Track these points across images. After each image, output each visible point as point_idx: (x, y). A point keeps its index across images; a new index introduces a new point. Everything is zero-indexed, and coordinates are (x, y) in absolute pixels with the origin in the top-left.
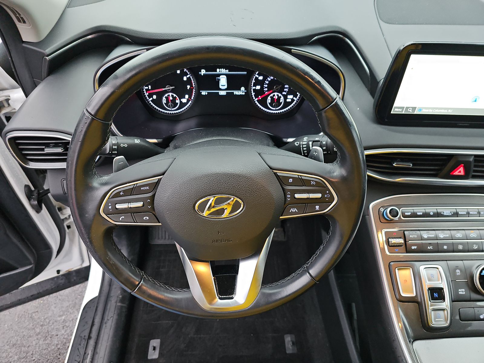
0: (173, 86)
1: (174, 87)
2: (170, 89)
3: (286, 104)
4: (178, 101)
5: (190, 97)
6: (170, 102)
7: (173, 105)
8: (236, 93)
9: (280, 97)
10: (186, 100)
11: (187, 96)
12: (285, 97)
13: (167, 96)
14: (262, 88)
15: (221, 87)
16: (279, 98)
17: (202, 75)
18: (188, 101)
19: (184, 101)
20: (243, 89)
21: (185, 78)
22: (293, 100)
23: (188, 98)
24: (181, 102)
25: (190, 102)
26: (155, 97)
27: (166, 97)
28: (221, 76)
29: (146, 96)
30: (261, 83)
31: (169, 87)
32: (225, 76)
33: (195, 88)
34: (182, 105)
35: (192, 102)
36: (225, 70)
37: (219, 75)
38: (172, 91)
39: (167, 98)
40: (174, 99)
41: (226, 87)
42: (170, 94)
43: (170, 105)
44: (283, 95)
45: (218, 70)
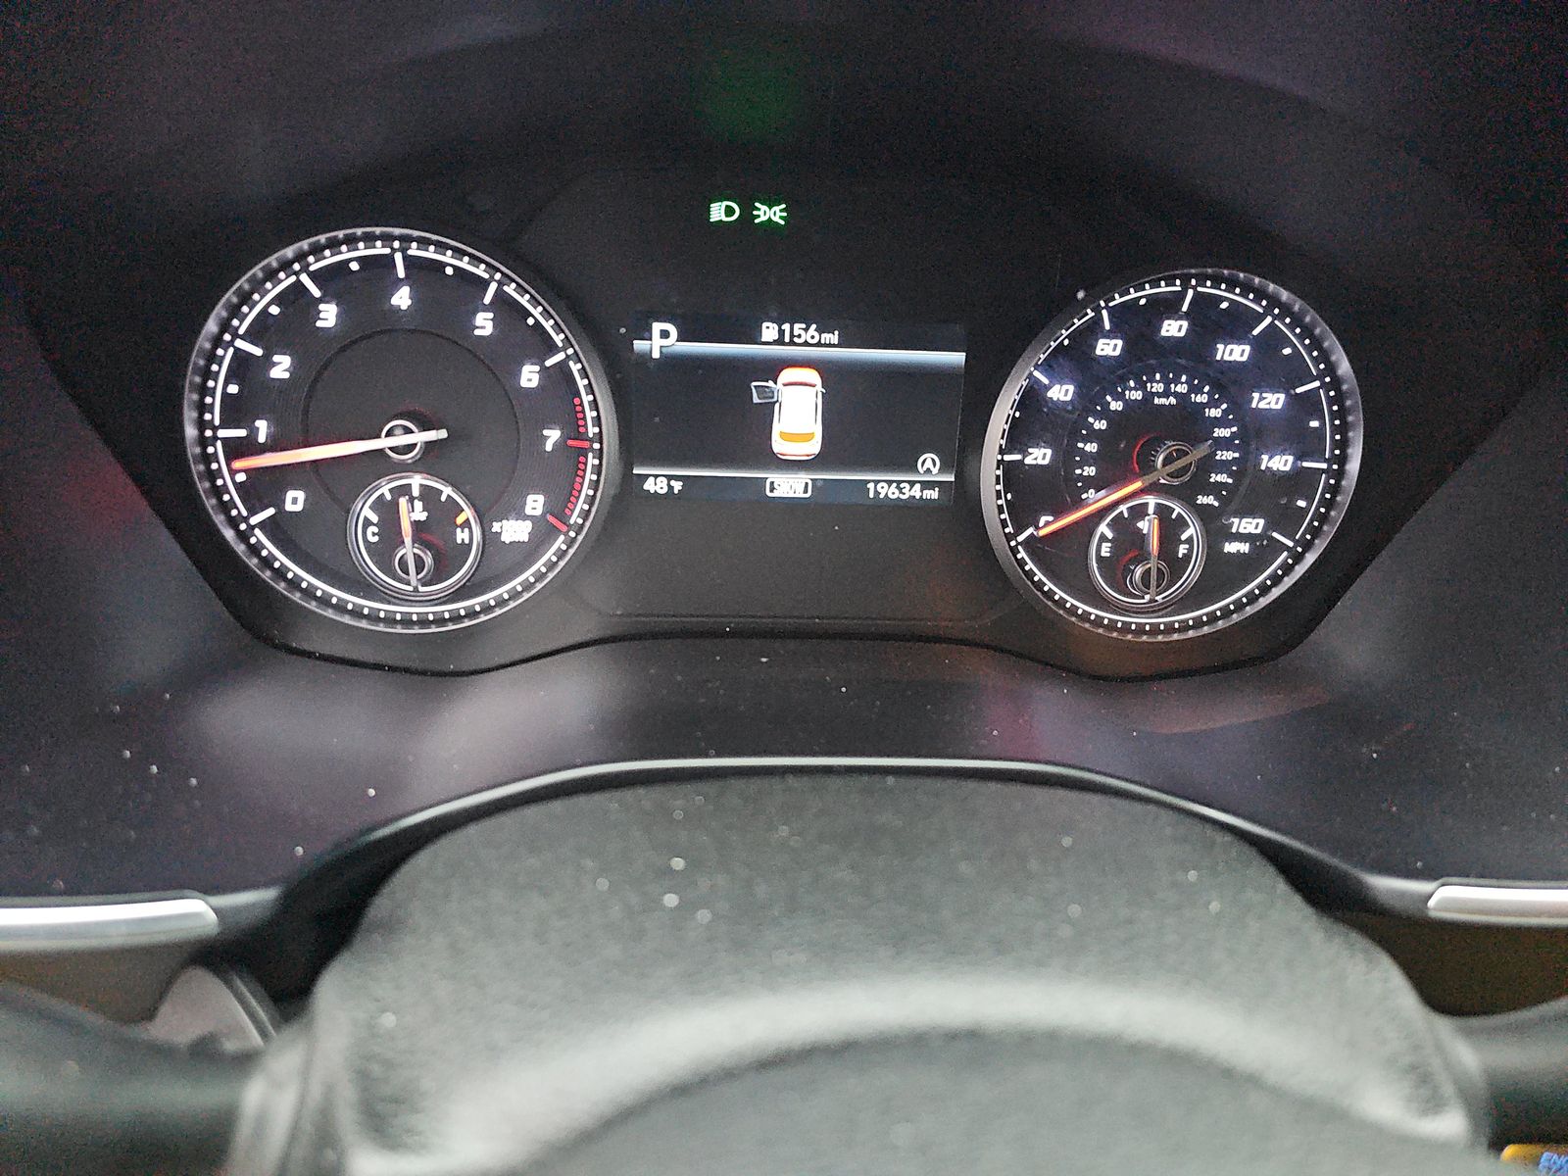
0: (437, 428)
1: (443, 434)
2: (411, 447)
3: (1222, 574)
4: (467, 534)
5: (558, 509)
6: (408, 540)
7: (429, 560)
8: (885, 486)
9: (1181, 523)
10: (528, 526)
11: (535, 504)
12: (1216, 529)
13: (388, 497)
14: (1067, 456)
15: (779, 446)
16: (1171, 529)
17: (656, 355)
18: (543, 533)
19: (514, 531)
20: (929, 464)
21: (529, 376)
22: (1263, 549)
23: (538, 512)
24: (490, 539)
25: (560, 543)
26: (295, 500)
27: (380, 505)
28: (787, 375)
29: (225, 489)
30: (1060, 427)
31: (408, 431)
32: (812, 376)
33: (596, 446)
34: (498, 563)
35: (570, 543)
36: (820, 331)
37: (772, 369)
38: (431, 458)
39: (388, 511)
40: (441, 514)
41: (814, 447)
42: (416, 481)
43: (403, 562)
44: (1204, 514)
45: (769, 331)
